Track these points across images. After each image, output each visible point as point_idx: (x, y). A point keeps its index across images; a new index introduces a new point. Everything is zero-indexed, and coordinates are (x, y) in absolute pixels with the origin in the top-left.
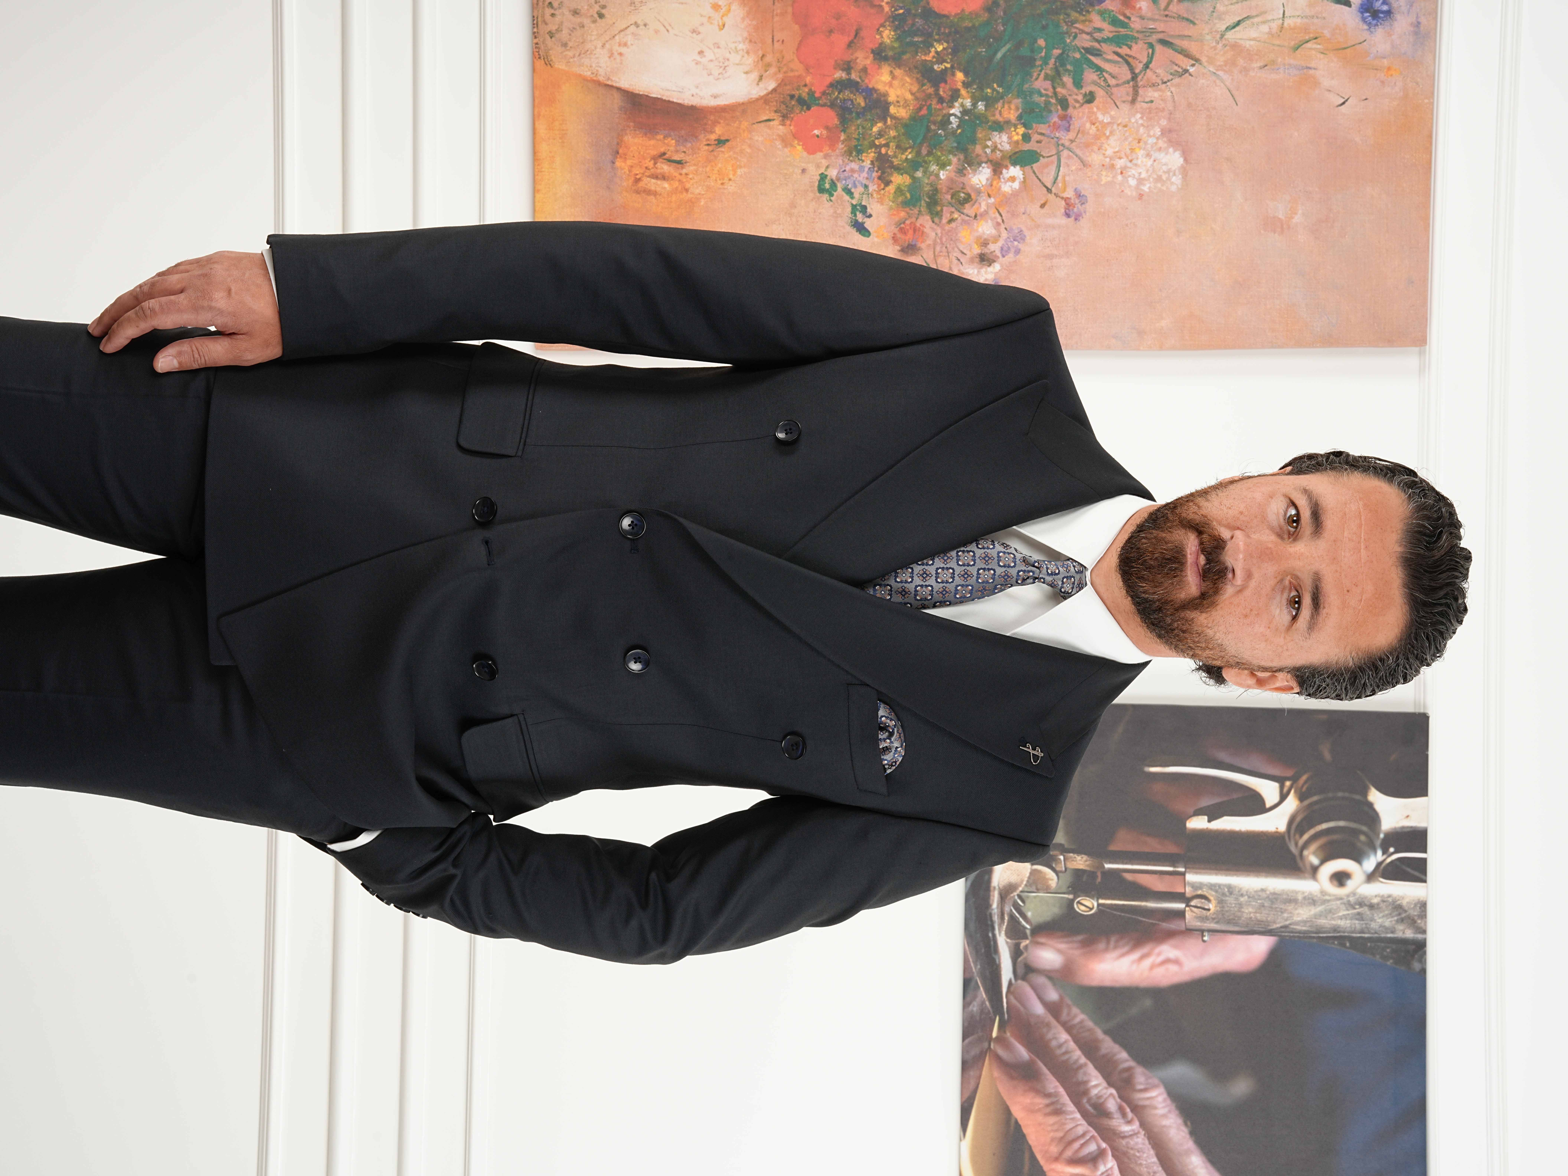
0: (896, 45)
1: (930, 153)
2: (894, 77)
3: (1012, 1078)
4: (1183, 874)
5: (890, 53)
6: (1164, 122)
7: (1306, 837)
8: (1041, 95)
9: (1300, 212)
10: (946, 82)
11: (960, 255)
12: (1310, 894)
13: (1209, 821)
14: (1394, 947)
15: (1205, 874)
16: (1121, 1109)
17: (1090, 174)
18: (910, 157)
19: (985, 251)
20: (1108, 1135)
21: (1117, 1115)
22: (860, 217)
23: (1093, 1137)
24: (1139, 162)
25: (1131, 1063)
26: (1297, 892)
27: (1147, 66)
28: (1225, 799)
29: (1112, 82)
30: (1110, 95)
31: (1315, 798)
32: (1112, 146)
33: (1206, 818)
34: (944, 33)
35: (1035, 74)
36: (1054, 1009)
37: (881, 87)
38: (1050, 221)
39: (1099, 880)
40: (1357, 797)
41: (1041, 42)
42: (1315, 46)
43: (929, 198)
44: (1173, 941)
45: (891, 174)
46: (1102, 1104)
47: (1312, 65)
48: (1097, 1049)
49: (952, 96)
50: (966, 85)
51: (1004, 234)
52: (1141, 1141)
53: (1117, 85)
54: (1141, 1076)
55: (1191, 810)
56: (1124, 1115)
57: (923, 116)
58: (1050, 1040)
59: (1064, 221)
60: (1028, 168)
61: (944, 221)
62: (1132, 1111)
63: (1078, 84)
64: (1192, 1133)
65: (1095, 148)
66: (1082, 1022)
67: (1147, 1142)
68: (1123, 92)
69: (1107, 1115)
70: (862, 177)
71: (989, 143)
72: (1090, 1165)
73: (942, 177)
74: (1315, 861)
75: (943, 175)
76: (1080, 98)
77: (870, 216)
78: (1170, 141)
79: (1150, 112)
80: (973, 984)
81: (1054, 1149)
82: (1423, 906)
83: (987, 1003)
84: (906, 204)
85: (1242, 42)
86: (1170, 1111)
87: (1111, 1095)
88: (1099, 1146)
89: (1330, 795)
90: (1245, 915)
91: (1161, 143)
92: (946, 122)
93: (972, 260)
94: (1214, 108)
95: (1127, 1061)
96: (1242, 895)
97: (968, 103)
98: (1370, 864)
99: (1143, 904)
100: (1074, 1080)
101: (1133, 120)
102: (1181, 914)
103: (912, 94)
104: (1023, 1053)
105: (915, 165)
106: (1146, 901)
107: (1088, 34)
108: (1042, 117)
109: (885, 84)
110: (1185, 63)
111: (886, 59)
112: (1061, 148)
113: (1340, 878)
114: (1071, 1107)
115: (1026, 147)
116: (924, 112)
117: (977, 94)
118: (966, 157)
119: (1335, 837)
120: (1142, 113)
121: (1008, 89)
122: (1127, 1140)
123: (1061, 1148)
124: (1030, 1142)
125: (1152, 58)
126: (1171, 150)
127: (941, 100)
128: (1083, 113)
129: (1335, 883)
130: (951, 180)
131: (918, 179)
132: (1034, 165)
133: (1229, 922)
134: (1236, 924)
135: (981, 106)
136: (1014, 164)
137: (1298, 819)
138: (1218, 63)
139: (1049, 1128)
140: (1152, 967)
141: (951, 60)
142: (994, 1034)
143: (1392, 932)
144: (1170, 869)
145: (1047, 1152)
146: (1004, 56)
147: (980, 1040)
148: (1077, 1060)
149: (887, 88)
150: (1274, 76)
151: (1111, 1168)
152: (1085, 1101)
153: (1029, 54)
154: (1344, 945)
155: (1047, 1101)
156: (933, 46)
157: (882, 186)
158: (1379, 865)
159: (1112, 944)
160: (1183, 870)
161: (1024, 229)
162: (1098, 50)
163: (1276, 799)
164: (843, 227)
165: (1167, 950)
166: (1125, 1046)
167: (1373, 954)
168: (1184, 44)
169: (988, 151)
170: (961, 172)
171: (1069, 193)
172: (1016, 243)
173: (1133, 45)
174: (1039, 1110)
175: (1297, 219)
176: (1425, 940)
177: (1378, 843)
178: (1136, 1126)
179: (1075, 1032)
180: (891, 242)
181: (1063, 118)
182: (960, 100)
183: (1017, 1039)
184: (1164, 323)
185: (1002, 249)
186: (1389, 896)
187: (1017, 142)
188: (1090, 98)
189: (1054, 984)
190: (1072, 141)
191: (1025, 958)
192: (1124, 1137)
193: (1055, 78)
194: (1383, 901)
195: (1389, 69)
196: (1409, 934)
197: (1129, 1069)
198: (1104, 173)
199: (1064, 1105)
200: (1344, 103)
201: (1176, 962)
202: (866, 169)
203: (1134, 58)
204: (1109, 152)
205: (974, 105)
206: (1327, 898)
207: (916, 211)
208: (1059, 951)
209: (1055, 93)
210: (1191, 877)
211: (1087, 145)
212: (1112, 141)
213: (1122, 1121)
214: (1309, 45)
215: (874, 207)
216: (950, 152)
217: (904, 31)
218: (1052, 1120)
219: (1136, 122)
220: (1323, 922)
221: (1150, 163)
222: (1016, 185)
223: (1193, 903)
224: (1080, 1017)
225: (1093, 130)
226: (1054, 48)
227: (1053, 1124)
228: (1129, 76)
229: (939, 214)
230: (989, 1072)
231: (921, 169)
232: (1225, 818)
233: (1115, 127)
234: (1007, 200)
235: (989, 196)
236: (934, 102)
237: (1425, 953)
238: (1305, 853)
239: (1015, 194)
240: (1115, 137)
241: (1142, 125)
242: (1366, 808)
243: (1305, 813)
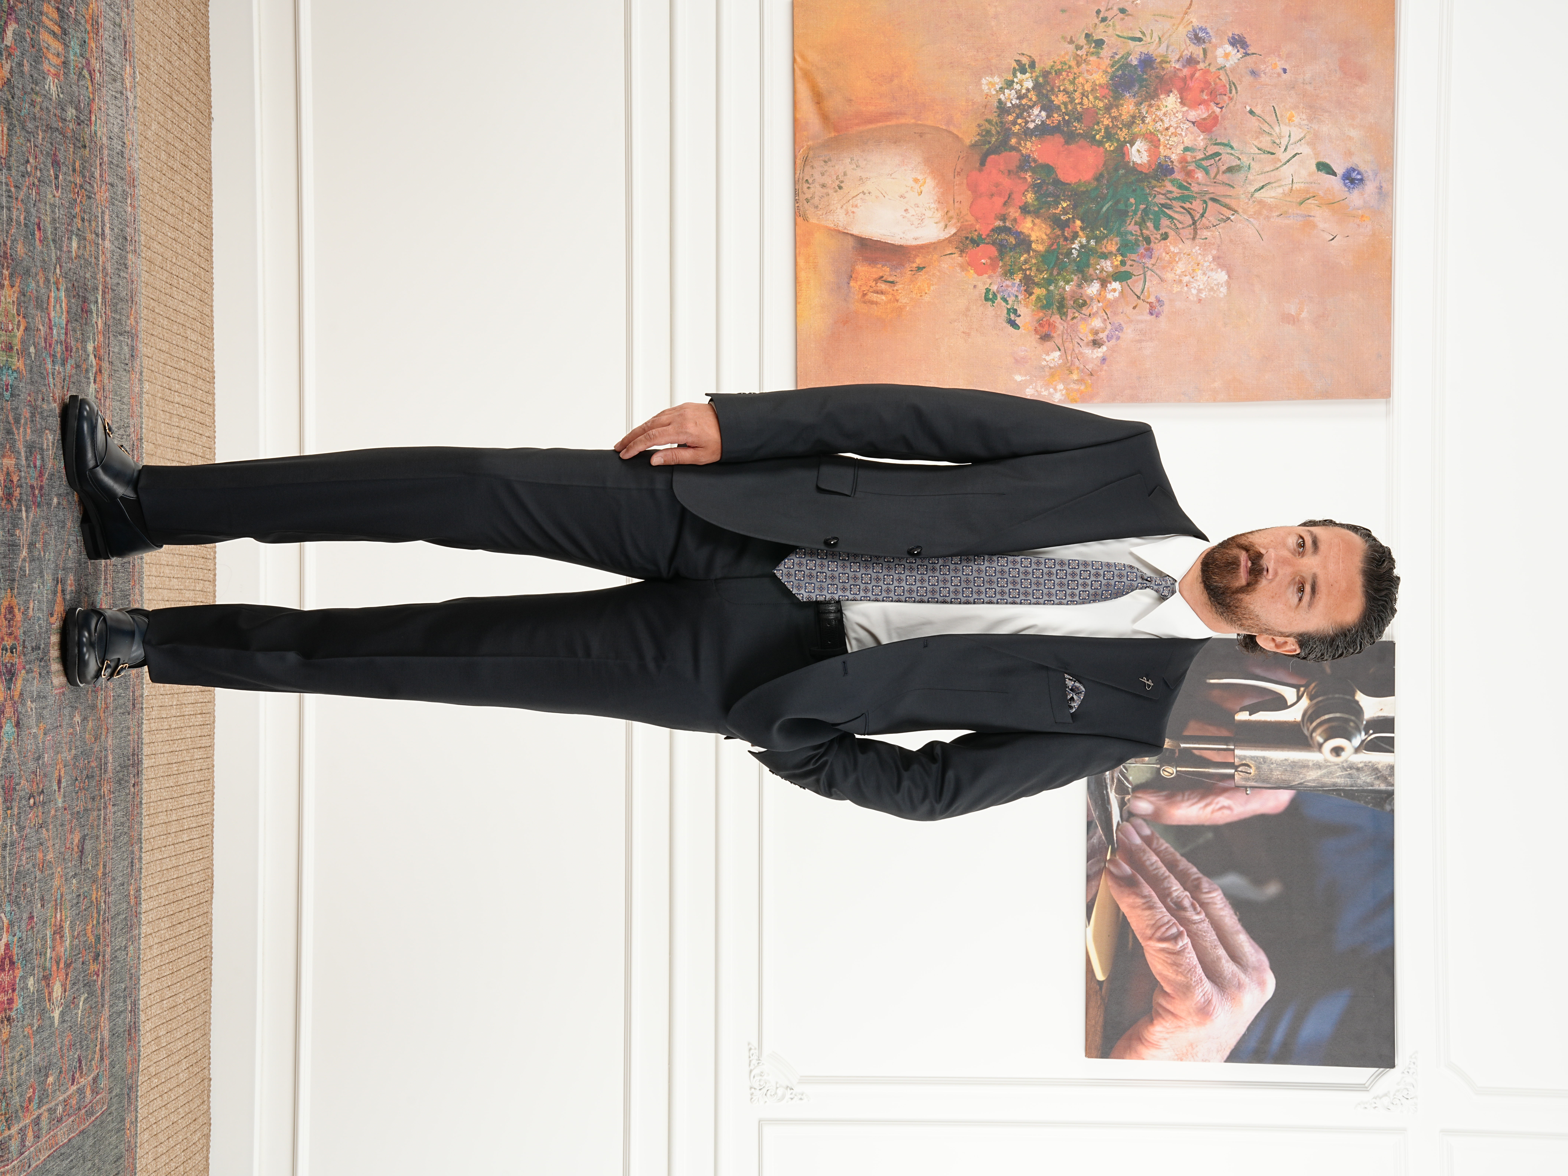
0: (1036, 203)
1: (1059, 274)
2: (1034, 224)
3: (1120, 886)
4: (1233, 750)
5: (1032, 209)
6: (1214, 252)
7: (1314, 724)
8: (1133, 235)
9: (1306, 310)
10: (1069, 227)
11: (1079, 341)
12: (1318, 762)
13: (1250, 715)
14: (1373, 795)
15: (1247, 749)
16: (1193, 905)
17: (1165, 286)
18: (1045, 276)
19: (1097, 338)
20: (1184, 922)
21: (1190, 909)
22: (1013, 317)
23: (1174, 923)
24: (1198, 278)
25: (1200, 875)
26: (1308, 761)
27: (1202, 216)
28: (1260, 700)
29: (1180, 226)
30: (1178, 234)
31: (1320, 699)
32: (1180, 268)
33: (1248, 712)
34: (1067, 195)
35: (1128, 222)
36: (1148, 840)
37: (1025, 231)
38: (1139, 318)
39: (1177, 755)
40: (1348, 697)
41: (1132, 200)
42: (1313, 202)
43: (1059, 303)
44: (1226, 795)
45: (1033, 288)
46: (1181, 902)
47: (1312, 214)
48: (1177, 866)
49: (1073, 236)
50: (1082, 229)
51: (1109, 327)
52: (1206, 926)
53: (1183, 228)
54: (1206, 884)
55: (1238, 708)
56: (1195, 909)
57: (1054, 249)
58: (1145, 861)
59: (1149, 317)
60: (1124, 283)
61: (1069, 318)
62: (1200, 906)
63: (1157, 227)
64: (1240, 920)
65: (1169, 269)
66: (1166, 848)
67: (1210, 926)
68: (1187, 233)
69: (1184, 909)
70: (1014, 290)
71: (1098, 267)
72: (1173, 942)
73: (1067, 290)
74: (1321, 740)
75: (1068, 288)
76: (1158, 236)
77: (1019, 316)
78: (1219, 264)
79: (1205, 246)
80: (1093, 824)
81: (1149, 932)
82: (1392, 768)
83: (1103, 837)
84: (1043, 307)
85: (1265, 199)
86: (1225, 906)
87: (1186, 896)
88: (1178, 929)
89: (1330, 696)
90: (1274, 777)
91: (1213, 266)
92: (1069, 253)
93: (1087, 344)
94: (1248, 243)
95: (1197, 873)
96: (1272, 763)
97: (1084, 241)
98: (1357, 741)
99: (1207, 770)
100: (1162, 887)
101: (1194, 251)
102: (1232, 777)
103: (1046, 235)
104: (1127, 869)
105: (1049, 282)
106: (1209, 768)
107: (1163, 194)
108: (1133, 249)
109: (1029, 229)
110: (1228, 213)
111: (1029, 212)
112: (1146, 269)
113: (1337, 751)
114: (1159, 904)
115: (1123, 269)
116: (1055, 247)
117: (1090, 235)
118: (1083, 276)
119: (1334, 724)
120: (1199, 246)
121: (1111, 231)
122: (1197, 925)
123: (1153, 931)
124: (1133, 928)
125: (1206, 210)
126: (1219, 270)
127: (1066, 239)
128: (1161, 246)
129: (1334, 754)
130: (1073, 291)
131: (1052, 291)
132: (1129, 281)
133: (1264, 781)
134: (1268, 783)
135: (1092, 242)
136: (1115, 281)
137: (1309, 712)
138: (1250, 213)
139: (1145, 918)
140: (1213, 812)
141: (1073, 213)
142: (1108, 858)
143: (1372, 786)
144: (1225, 747)
145: (1144, 934)
146: (1108, 209)
147: (1099, 861)
148: (1163, 874)
149: (1030, 232)
150: (1287, 221)
151: (1187, 943)
152: (1169, 900)
153: (1124, 208)
154: (1340, 795)
155: (1143, 901)
156: (1060, 204)
157: (1027, 296)
158: (1363, 741)
159: (1186, 797)
160: (1232, 747)
161: (1122, 323)
162: (1170, 205)
163: (1295, 700)
164: (1002, 323)
165: (1223, 801)
166: (1195, 865)
167: (1359, 800)
168: (1227, 201)
169: (1098, 272)
170: (1080, 286)
171: (1152, 299)
172: (1117, 332)
173: (1193, 201)
174: (1138, 907)
175: (1304, 315)
176: (1393, 790)
177: (1362, 727)
178: (1203, 916)
179: (1161, 855)
180: (1034, 332)
181: (1147, 250)
182: (1079, 239)
183: (1123, 860)
184: (1216, 385)
185: (1108, 336)
186: (1370, 762)
187: (1117, 266)
188: (1165, 237)
189: (1148, 824)
190: (1153, 265)
191: (1128, 807)
192: (1195, 923)
193: (1142, 224)
194: (1366, 766)
195: (1362, 216)
196: (1383, 787)
197: (1198, 879)
198: (1175, 286)
199: (1155, 903)
200: (1333, 239)
201: (1229, 808)
202: (1017, 285)
203: (1194, 210)
204: (1179, 272)
205: (1088, 242)
206: (1329, 764)
207: (1050, 312)
208: (1151, 802)
209: (1142, 234)
210: (1238, 752)
211: (1164, 268)
212: (1180, 265)
213: (1193, 913)
214: (1309, 201)
215: (1021, 310)
216: (1072, 273)
217: (1041, 194)
218: (1147, 913)
219: (1196, 252)
220: (1326, 780)
221: (1205, 278)
222: (1117, 294)
223: (1240, 769)
224: (1165, 845)
225: (1167, 257)
226: (1141, 204)
227: (1148, 916)
228: (1191, 222)
229: (1065, 314)
230: (1105, 882)
231: (1053, 284)
232: (1261, 713)
233: (1182, 255)
234: (1111, 304)
235: (1099, 301)
236: (1061, 240)
237: (1393, 799)
238: (1314, 735)
239: (1116, 300)
240: (1182, 262)
241: (1200, 254)
242: (1354, 705)
243: (1314, 709)
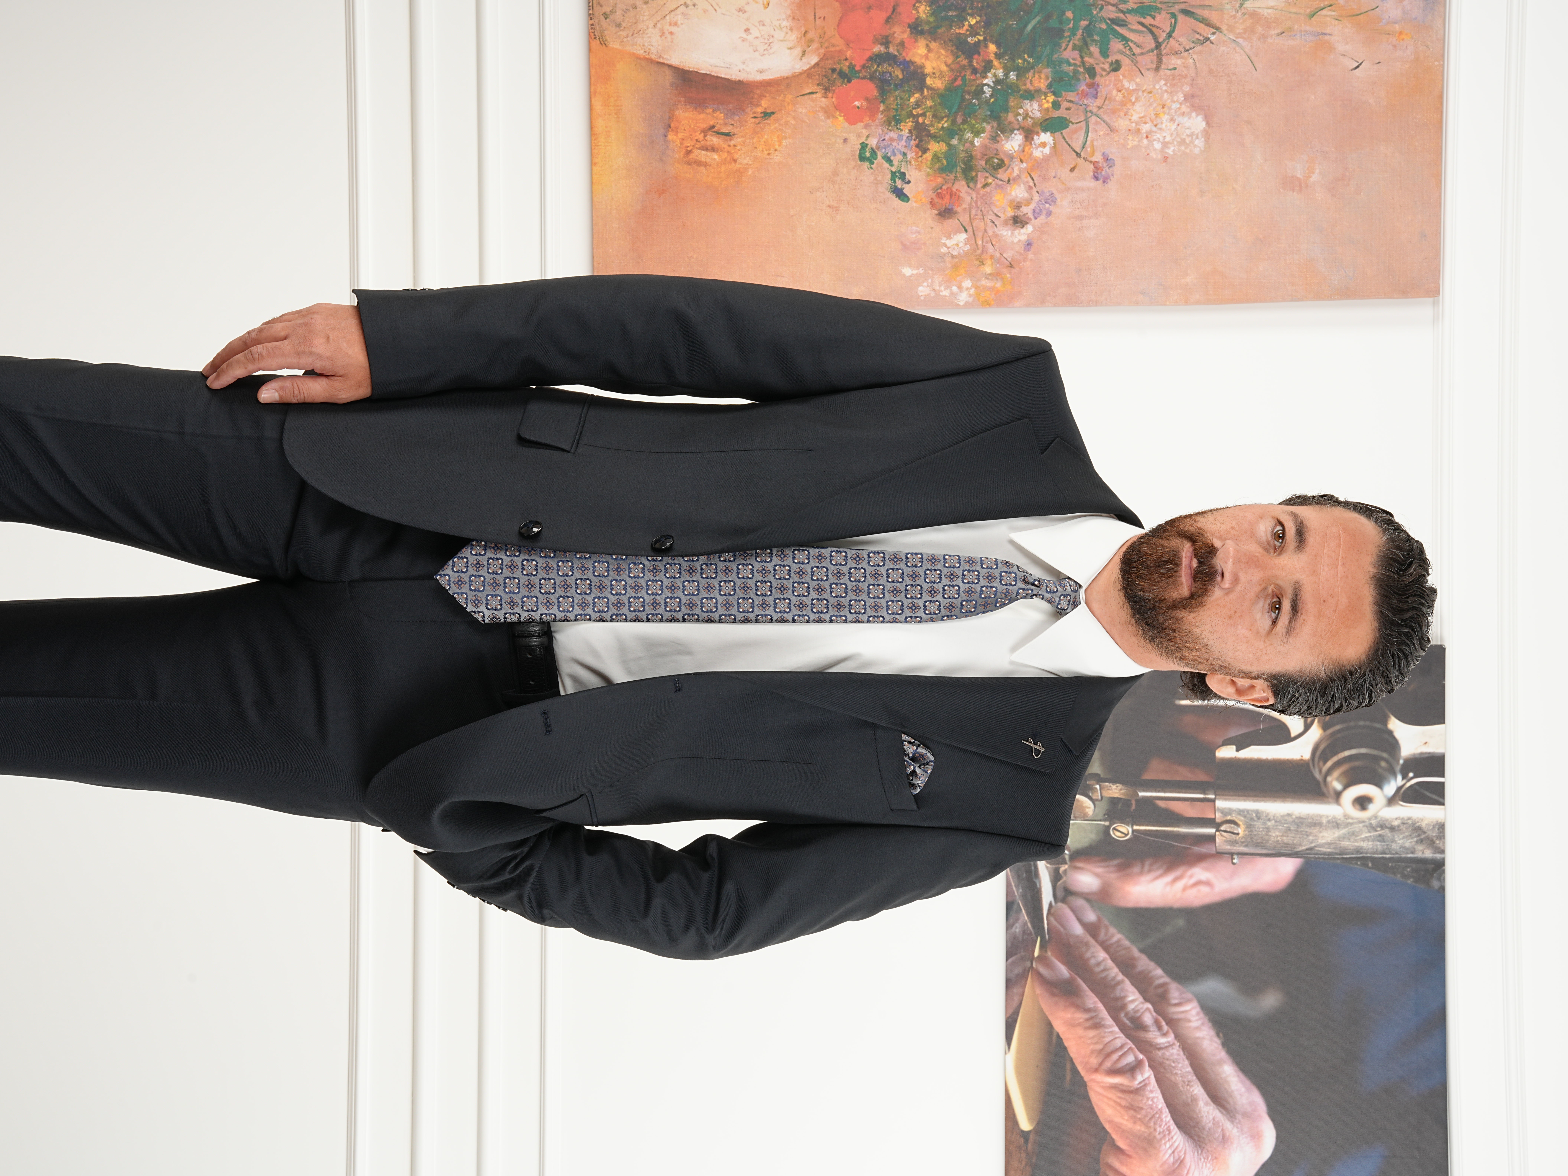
0: (931, 19)
1: (964, 122)
2: (929, 50)
3: (1053, 994)
4: (1213, 801)
5: (926, 27)
6: (1187, 88)
7: (1329, 764)
8: (1070, 64)
9: (1317, 171)
10: (979, 54)
11: (994, 218)
12: (1334, 817)
13: (1237, 750)
14: (1414, 866)
15: (1234, 800)
16: (1157, 1022)
17: (1117, 138)
18: (945, 125)
19: (1019, 213)
20: (1145, 1046)
21: (1153, 1028)
22: (899, 183)
23: (1130, 1049)
24: (1164, 126)
25: (1166, 979)
26: (1321, 816)
27: (1170, 35)
28: (1252, 729)
29: (1137, 51)
30: (1135, 63)
31: (1338, 727)
32: (1137, 111)
33: (1234, 747)
34: (977, 7)
35: (1064, 45)
36: (1092, 929)
37: (917, 60)
38: (1079, 184)
39: (1133, 807)
40: (1378, 725)
41: (1069, 14)
42: (1330, 13)
43: (965, 164)
44: (1204, 864)
45: (928, 142)
46: (1140, 1017)
47: (1327, 31)
48: (1134, 966)
49: (985, 67)
50: (998, 56)
51: (1036, 197)
52: (1176, 1052)
53: (1142, 54)
54: (1175, 991)
55: (1220, 740)
56: (1160, 1028)
57: (958, 86)
58: (1089, 959)
59: (1093, 184)
60: (1058, 134)
61: (979, 185)
62: (1167, 1024)
63: (1105, 53)
64: (1224, 1044)
65: (1122, 114)
66: (1119, 941)
67: (1182, 1053)
68: (1148, 60)
69: (1144, 1028)
70: (901, 146)
71: (1021, 111)
72: (1128, 1075)
73: (977, 144)
74: (1338, 786)
75: (977, 142)
76: (1107, 66)
77: (909, 182)
78: (1193, 106)
79: (1173, 79)
80: (1015, 906)
81: (1094, 1061)
82: (1441, 827)
83: (1029, 925)
84: (942, 170)
85: (1260, 10)
86: (1203, 1024)
87: (1147, 1009)
88: (1136, 1057)
89: (1352, 724)
90: (1272, 839)
91: (1184, 108)
92: (979, 91)
93: (1006, 223)
94: (1234, 74)
95: (1162, 977)
96: (1269, 820)
97: (1000, 73)
98: (1391, 788)
99: (1176, 829)
100: (1112, 996)
101: (1157, 87)
102: (1211, 839)
103: (947, 65)
104: (1064, 971)
105: (950, 133)
106: (1179, 826)
107: (1113, 5)
108: (1071, 85)
109: (922, 57)
110: (1207, 31)
111: (922, 33)
112: (1089, 114)
113: (1362, 802)
114: (1109, 1021)
115: (1056, 114)
116: (959, 82)
117: (1008, 65)
118: (999, 125)
119: (1357, 763)
120: (1166, 80)
121: (1038, 59)
122: (1163, 1051)
123: (1100, 1060)
124: (1071, 1055)
125: (1175, 27)
126: (1194, 114)
127: (975, 71)
128: (1110, 81)
129: (1358, 807)
130: (985, 146)
131: (954, 146)
132: (1064, 131)
133: (1257, 845)
134: (1264, 847)
135: (1013, 76)
136: (1045, 130)
137: (1322, 747)
138: (1238, 31)
139: (1089, 1041)
140: (1185, 889)
141: (984, 33)
142: (1036, 954)
143: (1412, 853)
144: (1201, 796)
145: (1087, 1063)
146: (1034, 28)
147: (1022, 959)
148: (1115, 977)
149: (923, 61)
150: (1291, 42)
151: (1148, 1078)
152: (1122, 1015)
153: (1057, 26)
154: (1366, 866)
155: (1086, 1016)
156: (966, 20)
157: (920, 153)
158: (1399, 789)
159: (1147, 867)
160: (1213, 797)
161: (1055, 192)
162: (1123, 21)
163: (1301, 728)
164: (883, 193)
165: (1199, 873)
166: (1160, 964)
167: (1394, 874)
168: (1206, 13)
169: (1020, 118)
170: (994, 139)
171: (1098, 157)
172: (1047, 205)
173: (1157, 15)
174: (1079, 1024)
175: (1315, 178)
176: (1444, 859)
177: (1398, 768)
178: (1171, 1038)
179: (1112, 950)
180: (929, 206)
181: (1091, 85)
182: (993, 71)
183: (1057, 958)
184: (1189, 279)
185: (1034, 211)
186: (1409, 819)
187: (1047, 110)
188: (1116, 67)
189: (1092, 906)
190: (1099, 108)
191: (1065, 882)
192: (1160, 1049)
193: (1083, 48)
194: (1404, 823)
195: (1401, 33)
196: (1428, 854)
197: (1164, 985)
198: (1130, 138)
199: (1103, 1019)
200: (1358, 67)
201: (1208, 883)
202: (905, 138)
203: (1158, 27)
204: (1135, 117)
205: (1006, 75)
206: (1350, 821)
207: (952, 177)
208: (1097, 875)
209: (1083, 63)
210: (1220, 804)
211: (1114, 111)
212: (1138, 107)
213: (1158, 1033)
214: (1324, 12)
215: (912, 174)
216: (984, 120)
217: (939, 6)
218: (1092, 1033)
219: (1161, 88)
220: (1346, 844)
221: (1174, 127)
222: (1047, 150)
223: (1222, 828)
224: (1116, 936)
225: (1119, 97)
226: (1081, 19)
227: (1093, 1037)
228: (1153, 45)
229: (974, 179)
230: (1031, 989)
231: (957, 137)
232: (1253, 747)
233: (1140, 93)
234: (1038, 165)
235: (1022, 161)
236: (968, 73)
237: (1444, 871)
238: (1329, 779)
239: (1046, 159)
240: (1141, 103)
241: (1166, 91)
242: (1386, 736)
243: (1329, 742)
